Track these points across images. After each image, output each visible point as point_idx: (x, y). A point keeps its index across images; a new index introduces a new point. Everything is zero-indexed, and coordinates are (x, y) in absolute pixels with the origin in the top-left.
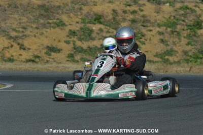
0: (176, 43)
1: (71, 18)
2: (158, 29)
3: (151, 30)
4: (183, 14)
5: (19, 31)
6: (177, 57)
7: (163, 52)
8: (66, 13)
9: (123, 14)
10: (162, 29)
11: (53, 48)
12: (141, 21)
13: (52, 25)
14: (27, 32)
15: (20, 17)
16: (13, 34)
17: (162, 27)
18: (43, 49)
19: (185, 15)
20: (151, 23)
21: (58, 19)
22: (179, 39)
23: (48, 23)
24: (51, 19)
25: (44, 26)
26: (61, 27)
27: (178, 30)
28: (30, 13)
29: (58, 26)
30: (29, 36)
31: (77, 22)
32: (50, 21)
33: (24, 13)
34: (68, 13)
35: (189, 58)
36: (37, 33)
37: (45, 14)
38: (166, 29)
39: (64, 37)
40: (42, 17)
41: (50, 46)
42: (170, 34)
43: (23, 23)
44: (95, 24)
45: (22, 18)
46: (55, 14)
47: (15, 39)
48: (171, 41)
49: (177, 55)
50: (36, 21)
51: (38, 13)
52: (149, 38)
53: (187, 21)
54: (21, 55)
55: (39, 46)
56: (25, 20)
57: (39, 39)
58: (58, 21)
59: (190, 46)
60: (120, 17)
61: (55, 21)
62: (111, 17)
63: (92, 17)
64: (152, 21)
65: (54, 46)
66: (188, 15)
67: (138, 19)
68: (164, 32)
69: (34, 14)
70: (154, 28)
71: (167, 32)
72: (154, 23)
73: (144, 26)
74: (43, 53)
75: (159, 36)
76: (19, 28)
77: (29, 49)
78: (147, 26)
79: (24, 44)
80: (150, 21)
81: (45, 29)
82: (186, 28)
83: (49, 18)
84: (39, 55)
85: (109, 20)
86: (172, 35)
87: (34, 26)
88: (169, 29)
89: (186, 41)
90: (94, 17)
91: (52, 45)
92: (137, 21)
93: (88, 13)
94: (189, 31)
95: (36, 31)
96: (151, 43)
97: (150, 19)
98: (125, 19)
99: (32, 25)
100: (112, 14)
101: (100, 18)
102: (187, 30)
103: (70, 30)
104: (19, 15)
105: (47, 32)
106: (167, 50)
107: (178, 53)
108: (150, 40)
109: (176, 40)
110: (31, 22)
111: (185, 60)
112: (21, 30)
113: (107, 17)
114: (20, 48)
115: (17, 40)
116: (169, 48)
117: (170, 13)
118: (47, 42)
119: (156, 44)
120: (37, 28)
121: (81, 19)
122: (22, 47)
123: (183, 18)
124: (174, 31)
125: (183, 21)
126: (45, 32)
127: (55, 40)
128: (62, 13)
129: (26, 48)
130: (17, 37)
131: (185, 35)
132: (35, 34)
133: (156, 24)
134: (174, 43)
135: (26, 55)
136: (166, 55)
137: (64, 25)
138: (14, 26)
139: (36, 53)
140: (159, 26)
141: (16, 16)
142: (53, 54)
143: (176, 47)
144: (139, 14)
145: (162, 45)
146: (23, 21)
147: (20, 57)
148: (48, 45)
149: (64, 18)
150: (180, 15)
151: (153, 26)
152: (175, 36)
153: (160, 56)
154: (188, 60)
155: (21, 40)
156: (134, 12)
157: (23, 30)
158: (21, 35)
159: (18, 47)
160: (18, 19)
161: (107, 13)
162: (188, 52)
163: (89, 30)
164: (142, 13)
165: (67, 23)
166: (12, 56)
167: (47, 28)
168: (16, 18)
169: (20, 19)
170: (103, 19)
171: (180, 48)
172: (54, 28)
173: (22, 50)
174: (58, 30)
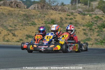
0: (92, 35)
1: (39, 21)
2: (83, 28)
3: (79, 28)
4: (96, 20)
5: (13, 27)
6: (92, 42)
7: (85, 39)
8: (37, 18)
9: (66, 20)
10: (85, 28)
11: (30, 36)
12: (74, 23)
13: (30, 24)
14: (17, 28)
15: (13, 20)
16: (10, 28)
17: (85, 27)
18: (25, 36)
19: (97, 21)
20: (79, 25)
21: (33, 21)
22: (93, 33)
23: (28, 23)
24: (29, 21)
25: (25, 25)
26: (34, 26)
27: (93, 28)
28: (19, 18)
29: (33, 25)
30: (17, 29)
31: (42, 23)
32: (29, 22)
33: (16, 18)
34: (38, 19)
35: (98, 42)
36: (22, 28)
37: (26, 18)
38: (87, 28)
39: (35, 31)
40: (25, 20)
41: (28, 35)
42: (89, 30)
43: (15, 23)
44: (51, 24)
45: (14, 20)
46: (31, 19)
47: (10, 30)
48: (89, 34)
49: (92, 41)
50: (21, 22)
51: (22, 18)
52: (78, 32)
53: (98, 24)
54: (13, 39)
55: (23, 35)
56: (16, 21)
57: (23, 31)
58: (33, 22)
59: (99, 36)
60: (64, 21)
61: (31, 22)
62: (59, 21)
63: (50, 21)
64: (80, 23)
65: (30, 35)
66: (99, 21)
67: (73, 22)
68: (86, 29)
69: (21, 19)
70: (81, 27)
71: (87, 29)
72: (81, 24)
73: (76, 26)
74: (25, 38)
75: (83, 31)
76: (12, 25)
77: (18, 36)
78: (78, 26)
79: (15, 33)
80: (79, 23)
81: (26, 26)
82: (97, 27)
83: (28, 21)
84: (22, 39)
85: (58, 23)
86: (90, 31)
87: (21, 24)
88: (88, 28)
89: (97, 34)
90: (51, 21)
91: (29, 34)
92: (73, 24)
93: (48, 19)
94: (98, 29)
95: (21, 27)
96: (79, 34)
97: (79, 22)
98: (66, 22)
99: (20, 24)
100: (60, 20)
101: (54, 22)
102: (98, 28)
103: (38, 27)
104: (13, 19)
105: (27, 27)
106: (87, 38)
107: (92, 40)
108: (79, 33)
109: (92, 33)
110: (19, 23)
111: (96, 43)
112: (14, 26)
113: (57, 21)
114: (13, 35)
115: (12, 32)
116: (88, 37)
117: (89, 20)
118: (26, 33)
119: (81, 35)
120: (22, 26)
121: (44, 21)
122: (14, 35)
123: (96, 22)
124: (91, 28)
125: (96, 24)
126: (26, 28)
127: (31, 32)
128: (35, 18)
129: (16, 36)
130: (11, 30)
131: (96, 31)
132: (21, 28)
133: (82, 25)
134: (91, 35)
135: (16, 39)
136: (86, 41)
137: (35, 24)
138: (10, 24)
139: (21, 38)
140: (84, 26)
141: (12, 19)
142: (29, 39)
143: (92, 36)
144: (74, 20)
145: (84, 35)
146: (15, 22)
147: (13, 40)
148: (27, 34)
149: (36, 21)
150: (94, 21)
151: (80, 26)
152: (91, 31)
153: (83, 41)
154: (98, 43)
155: (13, 31)
156: (71, 19)
157: (15, 26)
158: (13, 29)
159: (12, 35)
160: (12, 21)
161: (58, 19)
162: (98, 39)
163: (48, 27)
164: (75, 20)
165: (37, 24)
166: (9, 39)
167: (27, 26)
168: (11, 20)
169: (13, 21)
170: (55, 22)
171: (93, 37)
172: (31, 26)
173: (14, 36)
174: (32, 27)
